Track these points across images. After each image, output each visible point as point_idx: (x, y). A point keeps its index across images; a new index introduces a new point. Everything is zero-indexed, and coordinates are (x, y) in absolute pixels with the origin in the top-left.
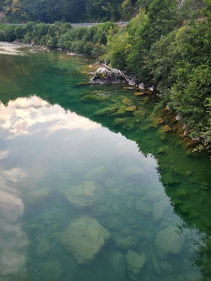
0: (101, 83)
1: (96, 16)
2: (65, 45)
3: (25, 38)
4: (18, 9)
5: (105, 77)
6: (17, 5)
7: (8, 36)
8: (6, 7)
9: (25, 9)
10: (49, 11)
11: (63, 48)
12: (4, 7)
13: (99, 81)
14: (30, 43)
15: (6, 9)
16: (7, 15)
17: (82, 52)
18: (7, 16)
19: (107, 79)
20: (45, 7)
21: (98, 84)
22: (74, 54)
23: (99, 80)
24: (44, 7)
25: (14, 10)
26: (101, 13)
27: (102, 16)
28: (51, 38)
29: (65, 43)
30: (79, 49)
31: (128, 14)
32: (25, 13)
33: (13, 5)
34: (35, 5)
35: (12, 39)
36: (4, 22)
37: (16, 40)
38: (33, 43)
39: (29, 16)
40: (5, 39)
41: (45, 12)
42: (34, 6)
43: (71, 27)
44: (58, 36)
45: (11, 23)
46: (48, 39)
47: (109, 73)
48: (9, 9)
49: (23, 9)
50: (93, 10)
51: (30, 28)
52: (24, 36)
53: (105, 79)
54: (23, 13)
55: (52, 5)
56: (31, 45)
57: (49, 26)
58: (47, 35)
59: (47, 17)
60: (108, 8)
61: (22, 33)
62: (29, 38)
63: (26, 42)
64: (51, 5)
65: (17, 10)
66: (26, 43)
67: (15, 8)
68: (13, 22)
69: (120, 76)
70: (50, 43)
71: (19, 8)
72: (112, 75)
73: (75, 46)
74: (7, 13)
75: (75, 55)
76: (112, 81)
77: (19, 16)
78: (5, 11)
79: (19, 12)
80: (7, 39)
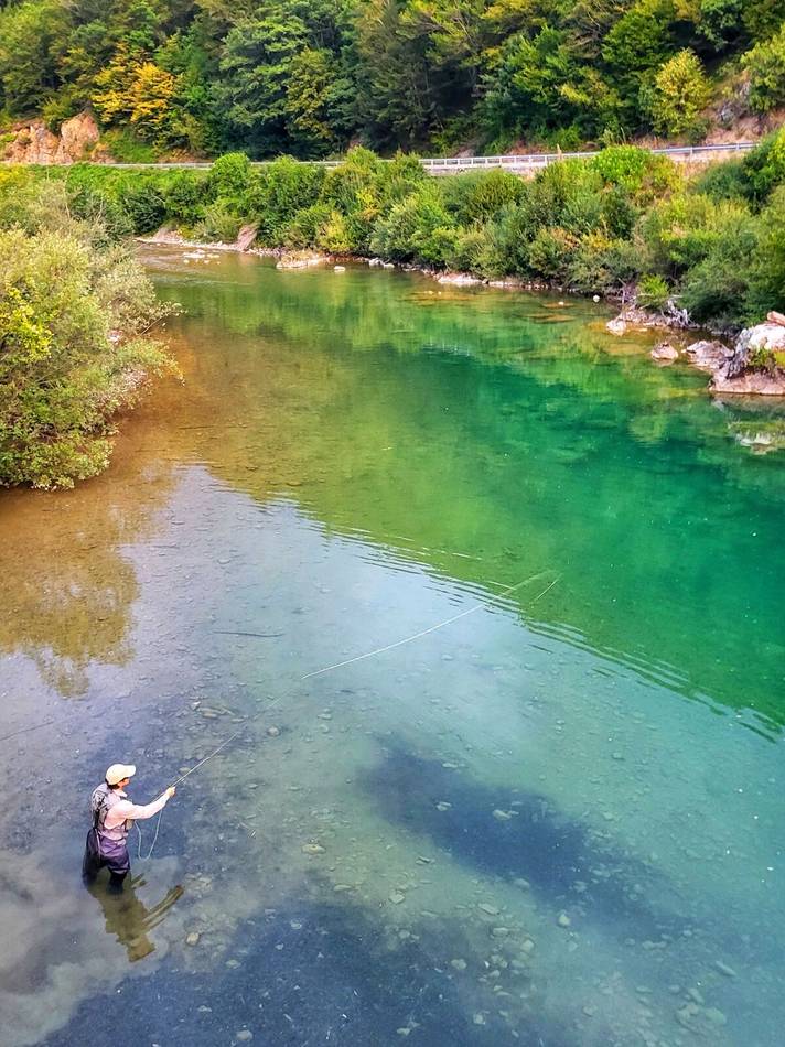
2: (418, 243)
3: (210, 222)
4: (159, 102)
6: (155, 90)
7: (132, 215)
8: (108, 96)
9: (189, 104)
10: (301, 111)
12: (96, 97)
14: (230, 241)
15: (105, 106)
16: (108, 127)
18: (106, 131)
20: (286, 96)
24: (281, 94)
25: (142, 108)
27: (552, 125)
28: (339, 217)
30: (497, 258)
31: (688, 115)
32: (190, 119)
33: (137, 87)
34: (240, 89)
35: (148, 224)
36: (93, 157)
37: (165, 229)
38: (248, 239)
39: (205, 132)
41: (282, 113)
42: (235, 90)
43: (422, 171)
44: (368, 210)
45: (121, 160)
48: (117, 103)
49: (181, 102)
50: (514, 105)
54: (182, 119)
55: (314, 84)
56: (237, 248)
58: (320, 208)
59: (292, 135)
60: (591, 94)
61: (197, 202)
62: (225, 218)
63: (212, 238)
64: (311, 87)
65: (153, 110)
66: (214, 237)
67: (144, 100)
68: (129, 158)
70: (333, 240)
71: (162, 101)
74: (106, 119)
75: (475, 285)
77: (160, 130)
78: (98, 112)
79: (161, 116)
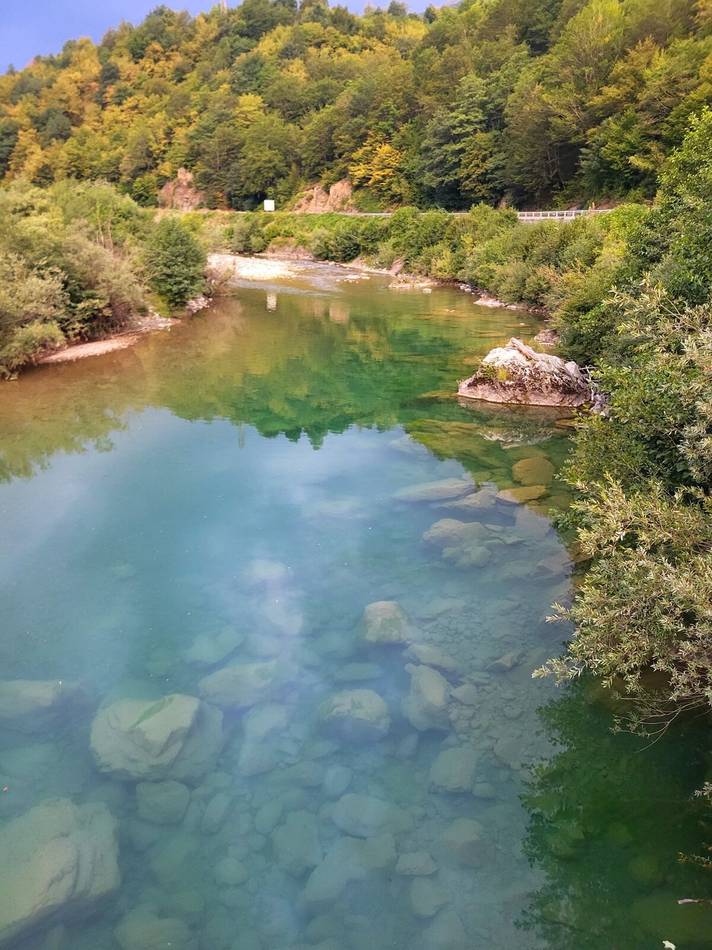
0: (492, 397)
1: (611, 188)
2: (479, 274)
3: (381, 255)
4: (387, 171)
5: (508, 379)
6: (386, 162)
7: (340, 248)
8: (357, 168)
9: (405, 172)
10: (468, 177)
11: (474, 284)
12: (352, 168)
13: (487, 394)
14: (389, 268)
15: (356, 173)
16: (357, 188)
17: (521, 299)
18: (355, 191)
19: (511, 386)
20: (460, 166)
21: (483, 401)
22: (497, 304)
23: (486, 386)
24: (458, 165)
25: (377, 175)
26: (627, 178)
27: (628, 187)
28: (449, 253)
29: (481, 270)
30: (514, 288)
32: (404, 182)
33: (376, 160)
34: (431, 161)
35: (349, 254)
36: (345, 209)
37: (358, 258)
38: (398, 266)
39: (413, 191)
40: (330, 255)
41: (456, 178)
42: (428, 162)
43: (515, 220)
45: (361, 211)
46: (440, 255)
47: (523, 369)
48: (363, 172)
49: (401, 171)
50: (602, 171)
51: (400, 225)
52: (380, 246)
53: (505, 388)
54: (399, 182)
55: (480, 157)
56: (392, 273)
57: (452, 218)
58: (439, 247)
59: (462, 194)
60: (653, 162)
61: (378, 240)
62: (390, 251)
64: (477, 159)
65: (383, 176)
66: (381, 265)
67: (378, 170)
68: (364, 209)
69: (561, 383)
70: (440, 270)
71: (390, 170)
72: (531, 376)
73: (502, 280)
74: (356, 183)
75: (501, 307)
76: (532, 397)
77: (386, 190)
78: (352, 178)
79: (387, 180)
80: (334, 254)
